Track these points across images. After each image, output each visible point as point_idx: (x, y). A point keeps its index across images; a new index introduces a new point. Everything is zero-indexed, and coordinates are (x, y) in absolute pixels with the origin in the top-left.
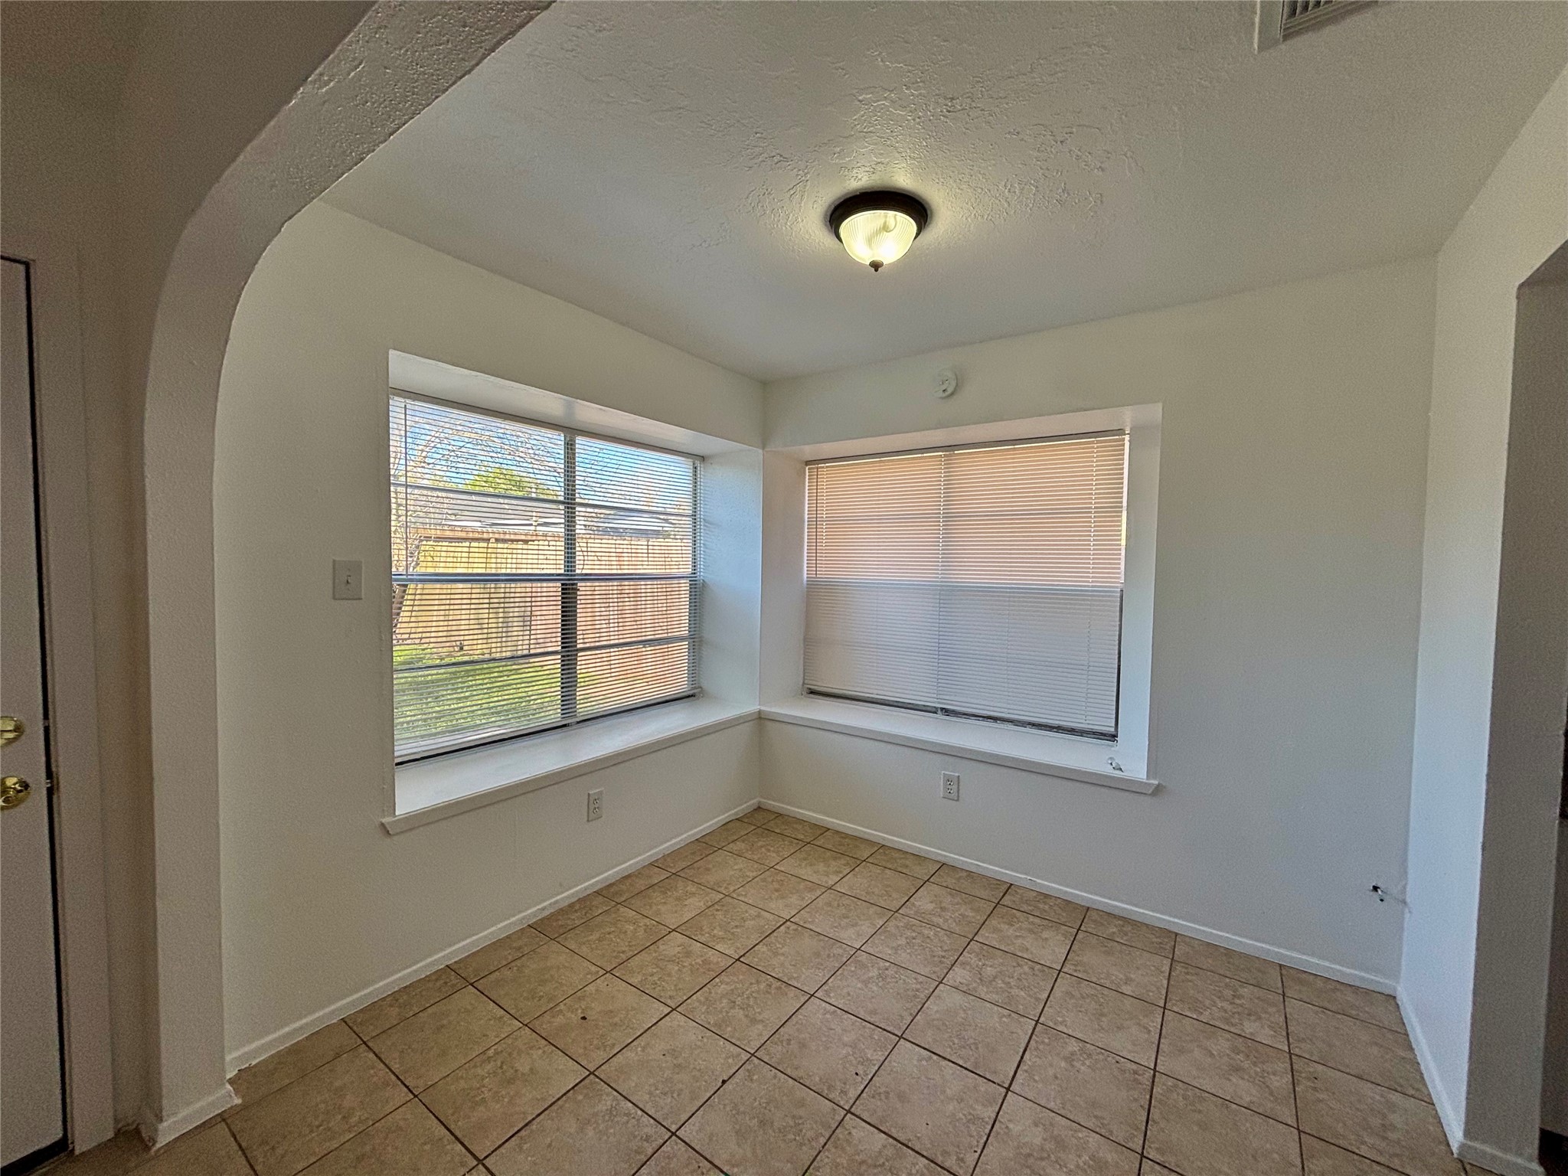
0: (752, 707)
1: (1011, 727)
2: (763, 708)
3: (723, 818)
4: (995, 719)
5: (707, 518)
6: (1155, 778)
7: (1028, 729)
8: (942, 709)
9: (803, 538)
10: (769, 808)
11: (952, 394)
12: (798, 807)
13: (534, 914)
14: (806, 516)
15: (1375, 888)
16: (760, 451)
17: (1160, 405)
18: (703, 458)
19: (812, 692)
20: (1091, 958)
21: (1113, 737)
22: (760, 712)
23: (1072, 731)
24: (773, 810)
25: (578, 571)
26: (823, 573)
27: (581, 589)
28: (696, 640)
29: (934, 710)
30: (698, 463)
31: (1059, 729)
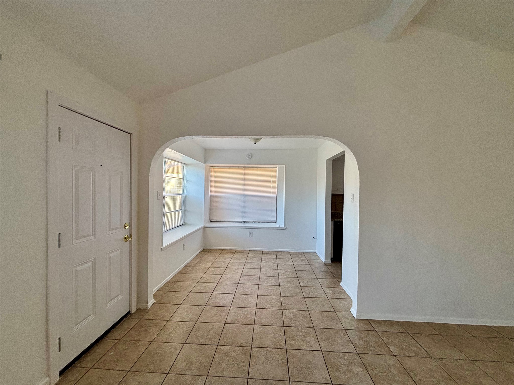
0: (203, 225)
1: (257, 223)
2: (205, 225)
3: (198, 252)
4: (254, 222)
5: (187, 179)
6: (286, 227)
7: (261, 223)
8: (243, 221)
9: (209, 185)
10: (207, 248)
11: (250, 158)
12: (214, 246)
13: (177, 271)
14: (210, 179)
15: (313, 238)
16: (204, 164)
17: (285, 165)
18: (186, 164)
19: (211, 221)
20: (279, 256)
21: (276, 222)
22: (204, 226)
23: (268, 222)
24: (208, 249)
25: (166, 193)
26: (215, 194)
27: (167, 197)
28: (184, 211)
29: (241, 222)
30: (184, 165)
31: (266, 222)
